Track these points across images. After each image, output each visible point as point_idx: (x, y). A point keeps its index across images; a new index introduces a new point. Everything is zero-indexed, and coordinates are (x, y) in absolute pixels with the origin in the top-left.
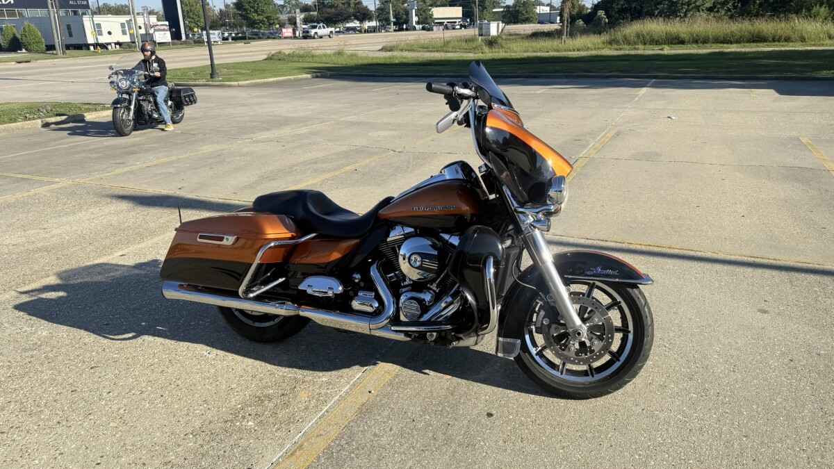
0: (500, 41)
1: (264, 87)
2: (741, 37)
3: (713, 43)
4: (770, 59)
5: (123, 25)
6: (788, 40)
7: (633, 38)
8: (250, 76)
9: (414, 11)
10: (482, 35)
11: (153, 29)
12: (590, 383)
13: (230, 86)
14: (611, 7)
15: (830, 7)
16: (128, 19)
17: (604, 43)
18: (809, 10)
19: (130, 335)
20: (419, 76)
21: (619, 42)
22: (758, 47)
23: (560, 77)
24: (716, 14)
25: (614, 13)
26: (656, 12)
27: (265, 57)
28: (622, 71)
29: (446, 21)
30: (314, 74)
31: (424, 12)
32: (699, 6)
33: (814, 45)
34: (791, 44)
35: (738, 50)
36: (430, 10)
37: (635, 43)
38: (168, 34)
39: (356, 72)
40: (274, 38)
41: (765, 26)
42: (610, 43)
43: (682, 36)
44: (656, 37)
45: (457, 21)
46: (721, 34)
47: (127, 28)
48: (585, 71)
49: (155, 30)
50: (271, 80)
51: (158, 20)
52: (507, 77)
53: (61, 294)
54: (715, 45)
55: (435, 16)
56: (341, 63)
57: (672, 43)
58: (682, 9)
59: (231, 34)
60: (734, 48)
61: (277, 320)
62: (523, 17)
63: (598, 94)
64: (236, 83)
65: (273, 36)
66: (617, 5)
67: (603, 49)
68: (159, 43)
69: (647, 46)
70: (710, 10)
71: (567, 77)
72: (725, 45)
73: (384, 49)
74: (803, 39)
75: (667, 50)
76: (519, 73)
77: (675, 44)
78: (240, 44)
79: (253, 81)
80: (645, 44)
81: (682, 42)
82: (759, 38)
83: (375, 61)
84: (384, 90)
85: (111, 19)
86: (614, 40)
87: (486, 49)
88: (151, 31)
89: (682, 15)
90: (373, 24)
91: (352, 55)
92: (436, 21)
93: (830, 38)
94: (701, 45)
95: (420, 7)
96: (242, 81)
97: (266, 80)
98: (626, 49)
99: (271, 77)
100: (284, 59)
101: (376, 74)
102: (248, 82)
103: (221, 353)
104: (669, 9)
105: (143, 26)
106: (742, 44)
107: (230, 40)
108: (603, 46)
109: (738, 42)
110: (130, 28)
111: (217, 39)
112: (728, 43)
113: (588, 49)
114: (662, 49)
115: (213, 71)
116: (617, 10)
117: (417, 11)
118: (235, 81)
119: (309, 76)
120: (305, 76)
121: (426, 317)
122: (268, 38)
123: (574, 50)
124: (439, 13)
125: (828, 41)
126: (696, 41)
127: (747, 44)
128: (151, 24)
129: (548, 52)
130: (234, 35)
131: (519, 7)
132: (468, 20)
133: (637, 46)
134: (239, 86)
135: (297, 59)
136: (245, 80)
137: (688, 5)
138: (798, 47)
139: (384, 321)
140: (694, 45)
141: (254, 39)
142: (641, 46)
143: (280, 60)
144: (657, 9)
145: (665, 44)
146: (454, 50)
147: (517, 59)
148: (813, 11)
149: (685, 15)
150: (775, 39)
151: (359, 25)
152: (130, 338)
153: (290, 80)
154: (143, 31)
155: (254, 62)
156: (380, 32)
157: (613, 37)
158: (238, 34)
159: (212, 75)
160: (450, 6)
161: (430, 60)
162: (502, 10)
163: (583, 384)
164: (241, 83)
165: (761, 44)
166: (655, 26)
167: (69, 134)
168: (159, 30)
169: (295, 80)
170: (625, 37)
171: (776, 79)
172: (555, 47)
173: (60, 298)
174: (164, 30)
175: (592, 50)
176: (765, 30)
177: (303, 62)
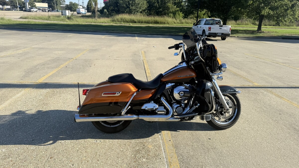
0: (72, 17)
2: (152, 22)
3: (144, 23)
4: (164, 29)
6: (164, 23)
7: (120, 20)
9: (27, 3)
10: (63, 15)
14: (109, 9)
15: (173, 14)
17: (110, 21)
18: (168, 14)
20: (48, 30)
21: (115, 21)
22: (157, 25)
23: (104, 32)
24: (143, 14)
25: (109, 11)
26: (126, 12)
28: (125, 31)
29: (41, 8)
31: (32, 4)
32: (138, 11)
33: (171, 25)
34: (165, 24)
35: (152, 26)
36: (34, 3)
37: (121, 22)
39: (17, 27)
41: (157, 18)
42: (113, 21)
43: (135, 20)
44: (127, 20)
45: (46, 8)
46: (146, 20)
48: (112, 31)
52: (85, 31)
54: (145, 24)
55: (37, 6)
57: (132, 23)
58: (133, 11)
60: (151, 25)
61: (121, 123)
62: (74, 9)
63: (124, 39)
66: (111, 8)
67: (111, 23)
69: (125, 23)
70: (141, 12)
71: (107, 32)
72: (148, 24)
73: (21, 18)
74: (168, 23)
75: (131, 25)
76: (89, 30)
77: (133, 23)
80: (124, 22)
81: (135, 22)
82: (156, 22)
83: (22, 23)
84: (38, 35)
86: (114, 20)
87: (67, 20)
89: (133, 13)
90: (9, 7)
91: (8, 20)
92: (37, 8)
93: (175, 23)
94: (141, 24)
95: (30, 2)
98: (118, 24)
104: (129, 11)
106: (153, 24)
108: (110, 22)
109: (151, 23)
112: (148, 23)
113: (105, 23)
114: (130, 24)
116: (110, 10)
117: (29, 3)
121: (185, 112)
123: (101, 23)
124: (38, 5)
125: (174, 24)
126: (139, 22)
127: (154, 24)
129: (91, 23)
131: (72, 5)
132: (51, 9)
133: (122, 23)
137: (135, 10)
138: (167, 26)
139: (170, 116)
140: (139, 24)
142: (123, 23)
144: (126, 11)
145: (130, 23)
146: (54, 20)
147: (83, 25)
148: (169, 15)
149: (134, 14)
150: (161, 23)
151: (2, 7)
156: (12, 10)
157: (113, 19)
160: (42, 2)
161: (48, 24)
162: (65, 6)
165: (158, 24)
166: (126, 16)
170: (117, 19)
171: (169, 35)
172: (94, 21)
175: (107, 23)
176: (158, 20)
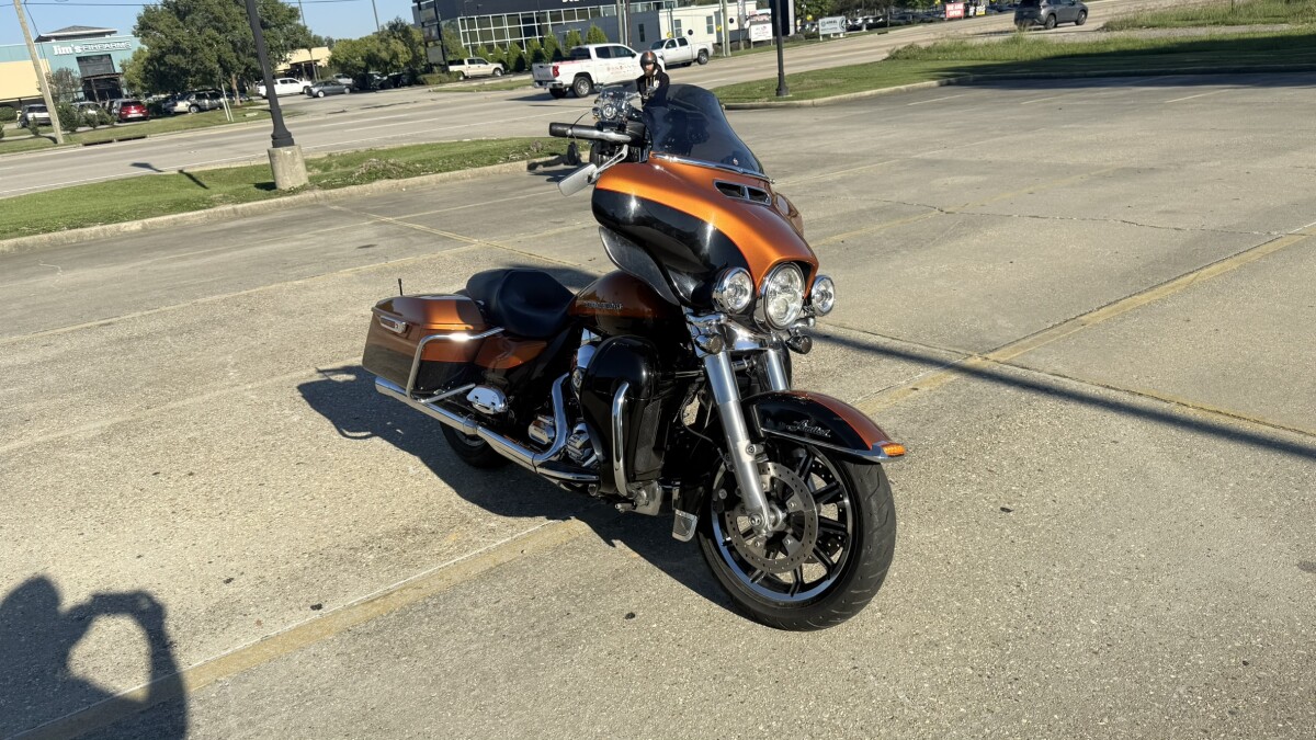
1: (850, 106)
5: (709, 19)
8: (840, 88)
11: (748, 22)
12: (786, 605)
13: (799, 107)
16: (717, 10)
19: (364, 434)
27: (887, 55)
30: (945, 80)
38: (769, 27)
40: (931, 22)
47: (714, 24)
49: (751, 24)
50: (868, 93)
51: (758, 8)
53: (351, 377)
56: (1007, 57)
59: (868, 19)
64: (809, 102)
65: (930, 19)
68: (755, 43)
73: (1106, 28)
78: (874, 35)
79: (837, 97)
84: (1044, 102)
85: (694, 12)
88: (747, 25)
91: (1035, 42)
96: (820, 97)
97: (858, 94)
99: (870, 88)
100: (915, 57)
101: (1053, 74)
102: (829, 98)
103: (425, 469)
105: (735, 19)
107: (864, 30)
110: (718, 23)
111: (839, 30)
115: (781, 85)
118: (809, 98)
119: (934, 83)
120: (928, 83)
122: (923, 21)
128: (747, 14)
130: (871, 21)
134: (814, 106)
135: (935, 55)
136: (826, 96)
141: (899, 25)
143: (907, 58)
146: (1251, 20)
152: (361, 438)
153: (901, 92)
154: (734, 27)
155: (866, 65)
158: (879, 18)
159: (779, 91)
163: (777, 604)
164: (816, 101)
167: (548, 180)
168: (758, 23)
169: (908, 91)
173: (346, 382)
174: (764, 22)
177: (944, 59)
